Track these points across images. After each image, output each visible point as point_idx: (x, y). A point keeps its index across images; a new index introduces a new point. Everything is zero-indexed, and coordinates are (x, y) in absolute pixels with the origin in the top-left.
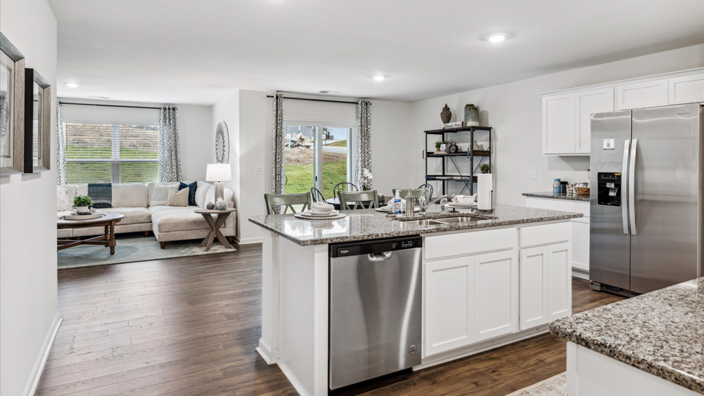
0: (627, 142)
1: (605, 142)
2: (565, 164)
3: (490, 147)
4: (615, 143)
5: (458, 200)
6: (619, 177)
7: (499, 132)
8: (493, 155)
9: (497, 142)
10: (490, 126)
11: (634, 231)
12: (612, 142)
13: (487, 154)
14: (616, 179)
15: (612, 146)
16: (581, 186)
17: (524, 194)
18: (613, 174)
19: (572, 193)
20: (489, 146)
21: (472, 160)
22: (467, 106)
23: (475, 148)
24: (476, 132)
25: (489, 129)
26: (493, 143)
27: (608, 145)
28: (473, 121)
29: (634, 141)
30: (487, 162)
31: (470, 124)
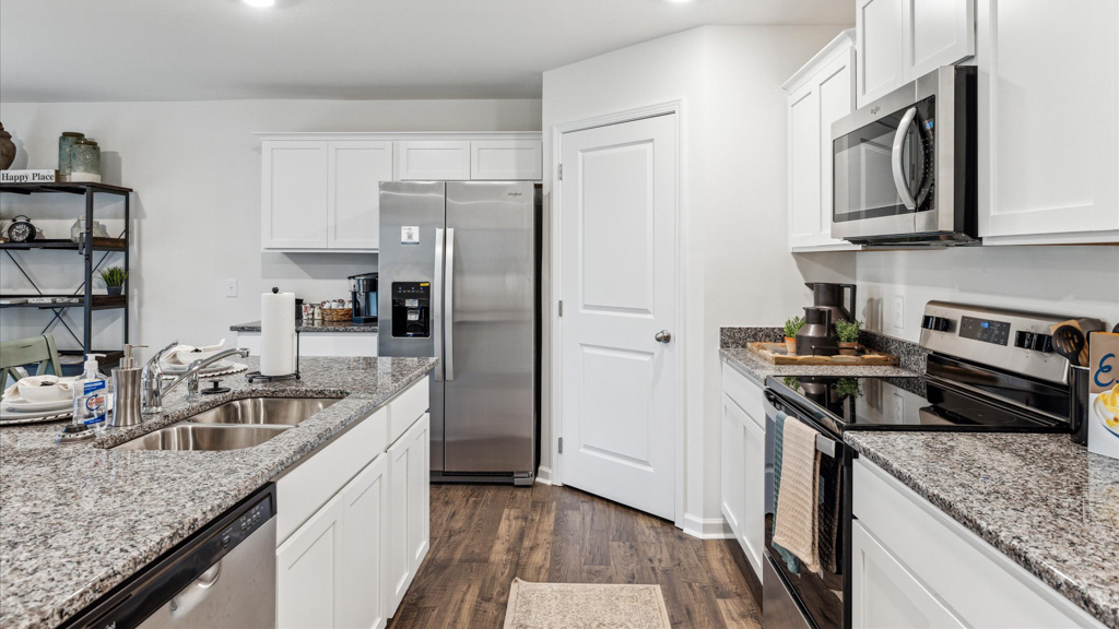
0: (439, 232)
1: (405, 231)
2: (295, 267)
3: (127, 231)
4: (421, 234)
5: (180, 358)
6: (427, 289)
7: (149, 200)
8: (133, 249)
9: (144, 222)
10: (125, 184)
11: (450, 375)
12: (415, 230)
13: (122, 245)
14: (422, 292)
15: (416, 238)
16: (334, 305)
17: (232, 329)
18: (417, 285)
19: (313, 319)
20: (123, 229)
21: (88, 259)
22: (66, 135)
23: (96, 233)
24: (97, 196)
25: (126, 192)
26: (134, 223)
27: (410, 237)
28: (86, 171)
29: (450, 232)
30: (119, 263)
31: (78, 176)
